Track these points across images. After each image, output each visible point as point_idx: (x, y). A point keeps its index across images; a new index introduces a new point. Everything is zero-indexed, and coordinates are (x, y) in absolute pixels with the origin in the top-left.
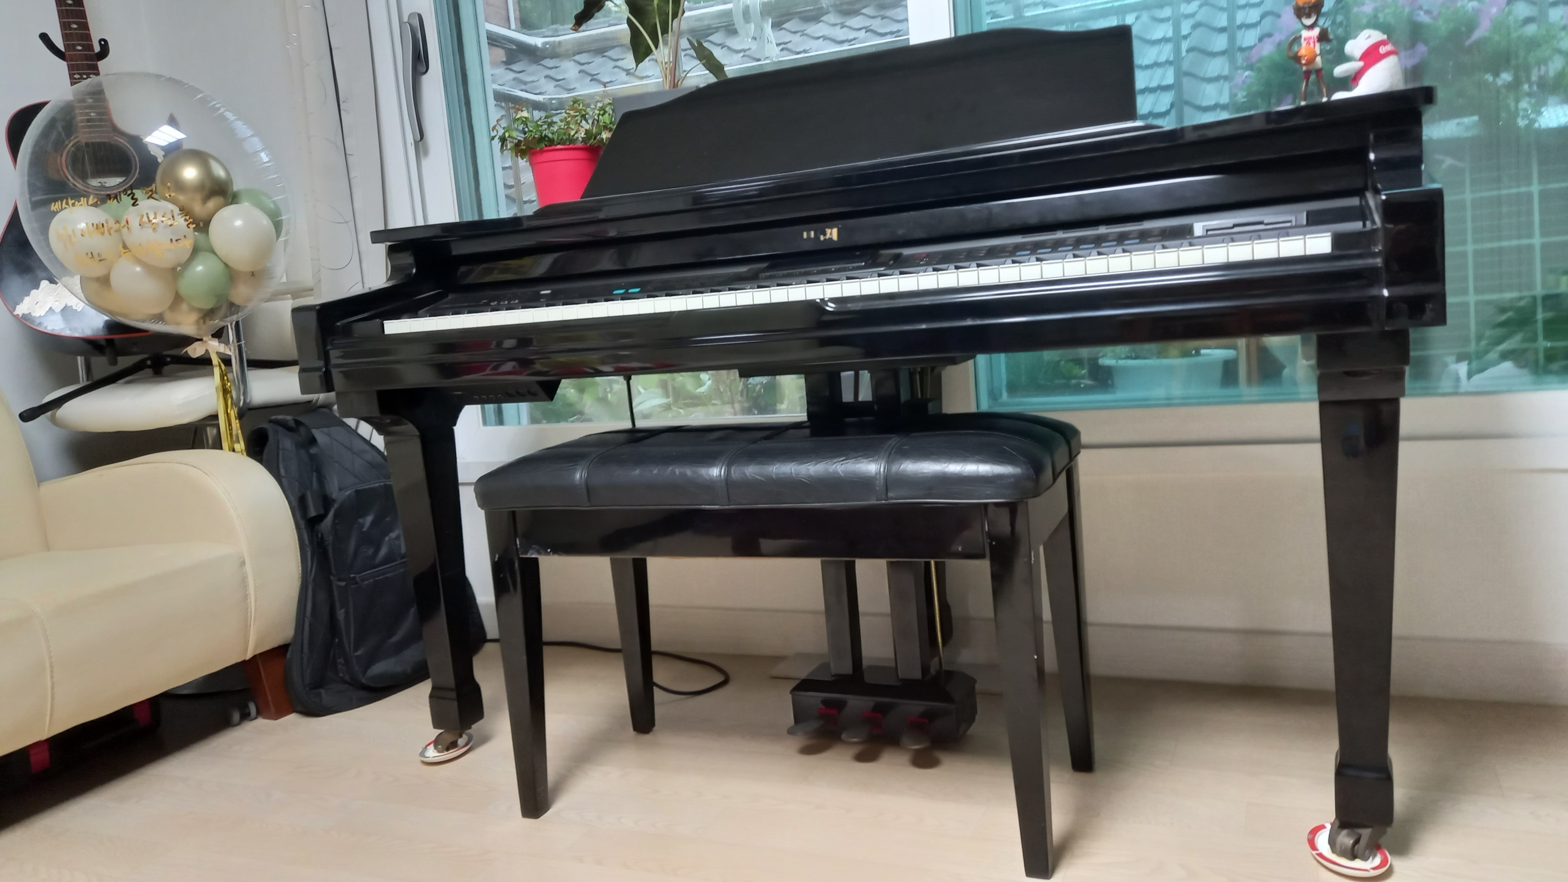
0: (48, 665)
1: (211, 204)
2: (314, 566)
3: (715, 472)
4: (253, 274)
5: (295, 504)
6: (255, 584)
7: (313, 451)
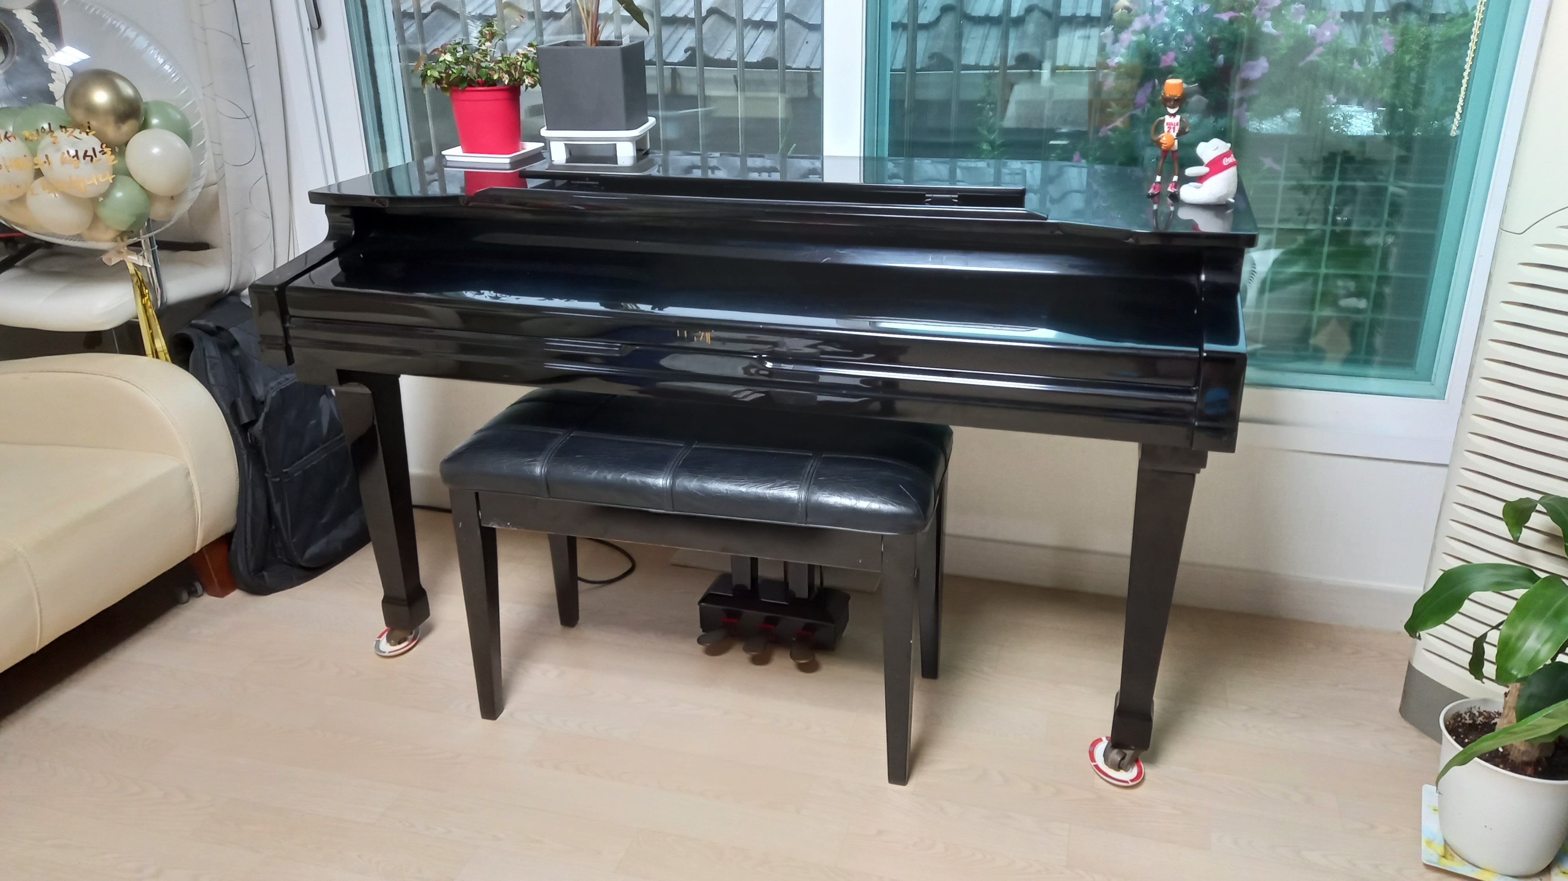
0: (35, 595)
1: (126, 127)
2: (251, 467)
3: (661, 482)
4: (172, 198)
5: (228, 411)
6: (200, 490)
7: (236, 353)
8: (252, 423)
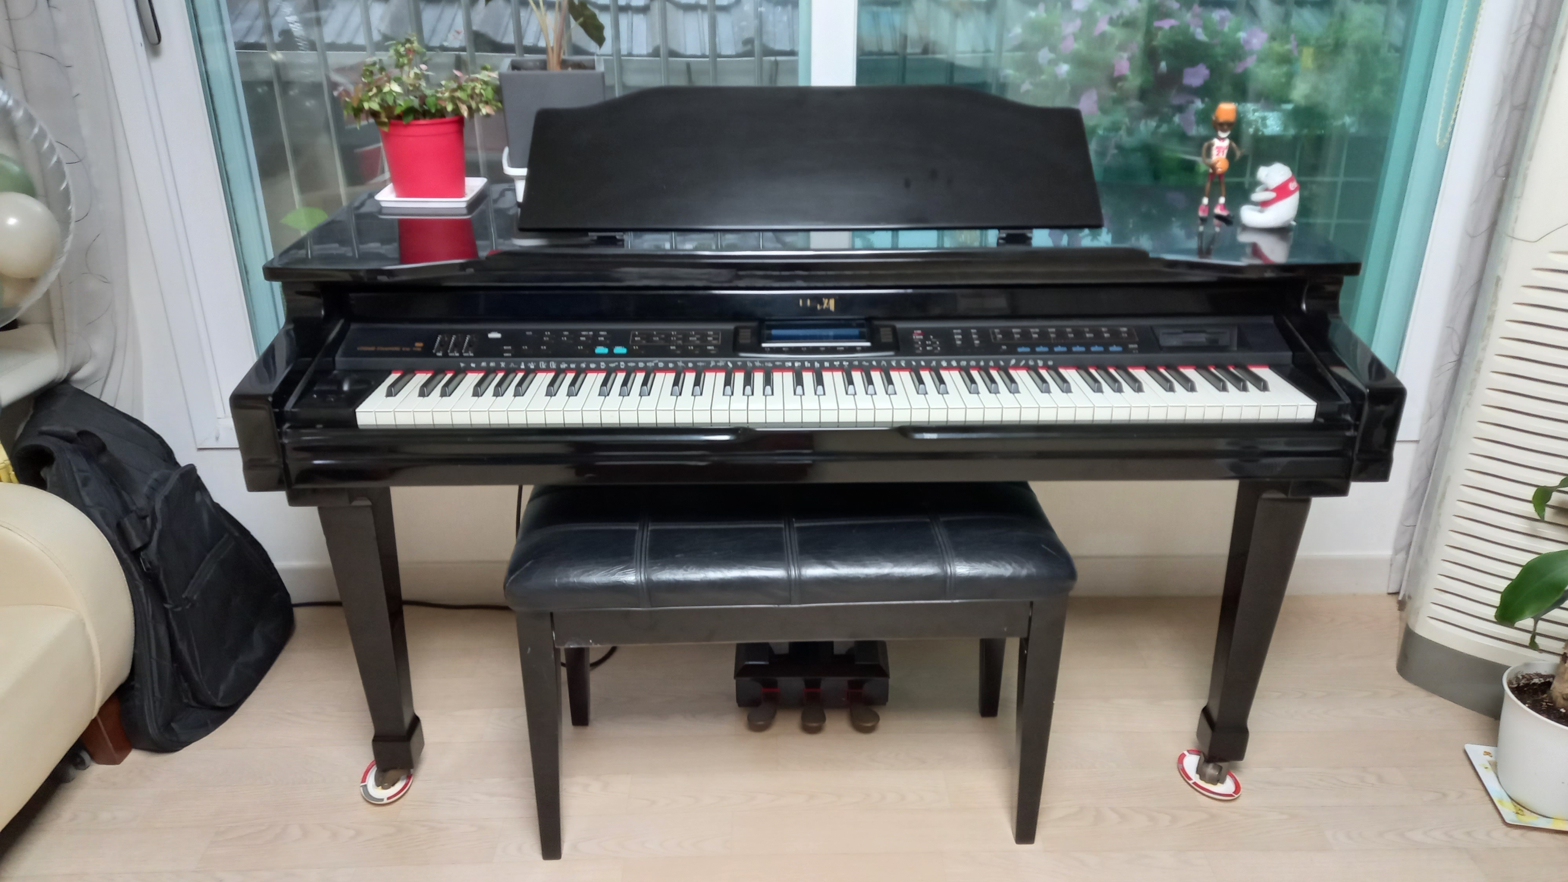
5: (115, 538)
7: (104, 459)
8: (145, 546)
